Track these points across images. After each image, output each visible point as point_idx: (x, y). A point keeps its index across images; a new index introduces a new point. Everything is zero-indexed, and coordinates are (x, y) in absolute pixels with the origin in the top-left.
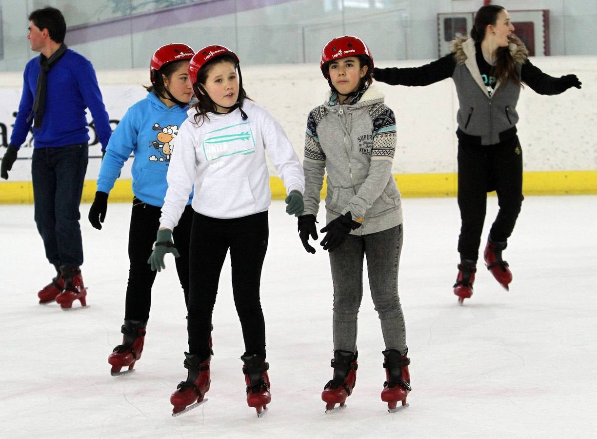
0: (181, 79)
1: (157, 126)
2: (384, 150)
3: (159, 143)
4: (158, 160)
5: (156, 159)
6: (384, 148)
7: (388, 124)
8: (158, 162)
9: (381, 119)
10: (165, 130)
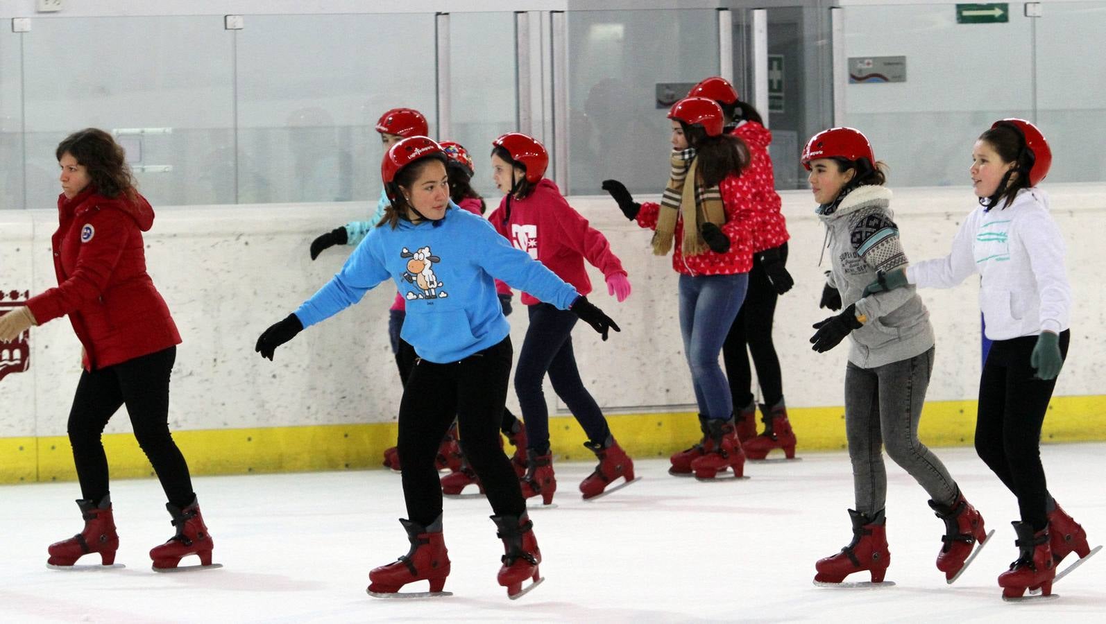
0: (427, 189)
1: (405, 251)
3: (412, 274)
4: (418, 297)
5: (415, 297)
6: (887, 260)
7: (870, 236)
8: (418, 300)
9: (857, 233)
10: (416, 256)
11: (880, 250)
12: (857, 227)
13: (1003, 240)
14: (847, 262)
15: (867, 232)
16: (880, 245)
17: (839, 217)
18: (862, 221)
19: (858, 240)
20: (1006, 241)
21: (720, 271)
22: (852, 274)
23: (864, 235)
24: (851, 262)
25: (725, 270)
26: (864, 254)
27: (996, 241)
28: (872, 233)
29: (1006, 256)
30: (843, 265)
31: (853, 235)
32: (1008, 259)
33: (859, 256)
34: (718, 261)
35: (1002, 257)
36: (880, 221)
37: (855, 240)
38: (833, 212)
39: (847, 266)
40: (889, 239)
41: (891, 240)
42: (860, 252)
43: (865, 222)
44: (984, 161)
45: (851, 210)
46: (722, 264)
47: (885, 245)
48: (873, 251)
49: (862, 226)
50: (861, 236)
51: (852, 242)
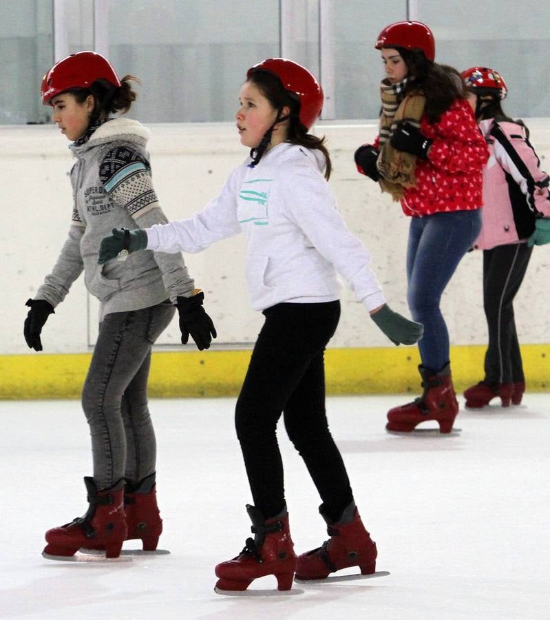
2: (139, 200)
6: (136, 198)
7: (119, 168)
9: (106, 164)
11: (129, 186)
12: (106, 157)
13: (263, 202)
14: (91, 198)
15: (116, 164)
16: (130, 179)
17: (91, 148)
18: (111, 152)
19: (107, 174)
20: (265, 203)
21: (439, 209)
22: (93, 214)
23: (112, 167)
24: (94, 198)
25: (445, 208)
26: (113, 190)
27: (257, 202)
28: (121, 166)
29: (265, 221)
30: (87, 202)
31: (102, 167)
32: (267, 223)
33: (105, 191)
34: (438, 199)
35: (261, 221)
36: (131, 154)
37: (104, 172)
38: (84, 142)
39: (90, 203)
40: (140, 174)
41: (143, 175)
42: (108, 188)
43: (114, 153)
44: (251, 105)
45: (103, 142)
46: (442, 202)
47: (136, 180)
48: (123, 186)
49: (111, 157)
50: (110, 168)
51: (101, 175)
